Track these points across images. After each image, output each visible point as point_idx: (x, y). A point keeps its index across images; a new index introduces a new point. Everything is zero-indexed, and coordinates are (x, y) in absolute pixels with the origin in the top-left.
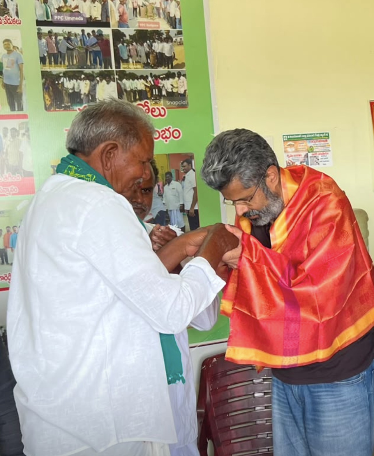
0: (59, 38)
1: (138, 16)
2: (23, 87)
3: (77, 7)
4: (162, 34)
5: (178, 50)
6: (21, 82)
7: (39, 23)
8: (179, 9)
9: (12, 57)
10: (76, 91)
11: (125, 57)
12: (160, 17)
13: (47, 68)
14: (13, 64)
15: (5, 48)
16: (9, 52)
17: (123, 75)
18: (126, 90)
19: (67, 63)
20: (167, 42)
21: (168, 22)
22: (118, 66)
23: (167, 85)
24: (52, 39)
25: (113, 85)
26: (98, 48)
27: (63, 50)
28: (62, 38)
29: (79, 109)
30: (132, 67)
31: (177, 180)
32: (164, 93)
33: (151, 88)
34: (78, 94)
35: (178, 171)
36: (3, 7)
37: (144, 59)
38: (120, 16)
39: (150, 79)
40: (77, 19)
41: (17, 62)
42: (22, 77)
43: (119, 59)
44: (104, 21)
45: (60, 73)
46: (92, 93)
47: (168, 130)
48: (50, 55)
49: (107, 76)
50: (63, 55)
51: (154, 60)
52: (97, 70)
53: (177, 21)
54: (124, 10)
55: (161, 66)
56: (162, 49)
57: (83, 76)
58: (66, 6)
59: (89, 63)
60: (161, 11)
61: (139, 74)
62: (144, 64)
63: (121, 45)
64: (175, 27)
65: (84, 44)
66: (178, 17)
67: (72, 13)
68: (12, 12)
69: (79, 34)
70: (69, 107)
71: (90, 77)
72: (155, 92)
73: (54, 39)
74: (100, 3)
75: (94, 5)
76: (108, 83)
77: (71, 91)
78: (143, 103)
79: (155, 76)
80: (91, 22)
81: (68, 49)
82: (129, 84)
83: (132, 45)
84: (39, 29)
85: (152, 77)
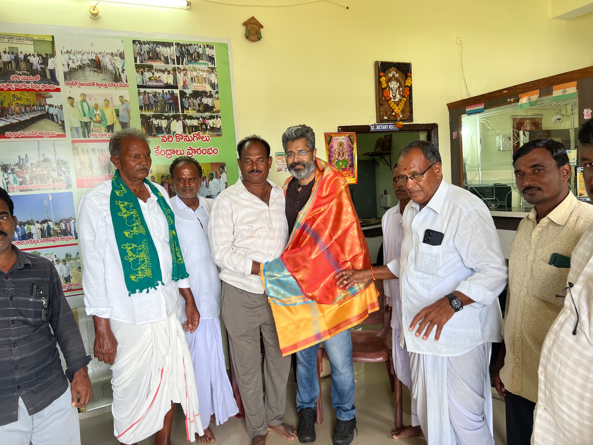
0: (150, 95)
1: (194, 82)
2: (130, 123)
3: (160, 77)
4: (207, 93)
5: (216, 102)
6: (129, 121)
7: (139, 86)
8: (217, 78)
9: (124, 106)
10: (160, 126)
11: (187, 106)
12: (206, 83)
13: (144, 113)
14: (124, 110)
15: (120, 101)
16: (123, 103)
17: (186, 117)
18: (187, 126)
19: (154, 110)
20: (210, 98)
21: (211, 86)
22: (183, 112)
23: (210, 123)
24: (146, 96)
25: (180, 122)
26: (171, 101)
27: (152, 102)
28: (151, 95)
29: (161, 136)
30: (190, 112)
31: (216, 178)
32: (208, 127)
33: (202, 124)
34: (161, 127)
35: (216, 173)
36: (119, 77)
37: (197, 108)
38: (184, 82)
39: (201, 119)
40: (160, 84)
41: (127, 109)
42: (129, 117)
43: (183, 108)
44: (175, 85)
45: (151, 115)
46: (169, 127)
47: (211, 149)
48: (145, 105)
49: (177, 118)
50: (152, 105)
51: (203, 108)
52: (171, 114)
53: (216, 85)
54: (186, 79)
55: (207, 112)
56: (207, 102)
57: (163, 117)
58: (153, 76)
59: (166, 110)
60: (207, 80)
61: (194, 117)
62: (197, 110)
63: (184, 99)
64: (214, 89)
65: (164, 99)
66: (216, 83)
67: (157, 81)
68: (124, 80)
69: (161, 93)
70: (156, 135)
71: (167, 118)
72: (204, 127)
73: (147, 96)
74: (173, 75)
75: (169, 76)
76: (177, 122)
77: (157, 126)
78: (197, 133)
79: (203, 117)
80: (167, 86)
81: (155, 101)
82: (189, 122)
83: (191, 99)
84: (139, 90)
85: (202, 118)
